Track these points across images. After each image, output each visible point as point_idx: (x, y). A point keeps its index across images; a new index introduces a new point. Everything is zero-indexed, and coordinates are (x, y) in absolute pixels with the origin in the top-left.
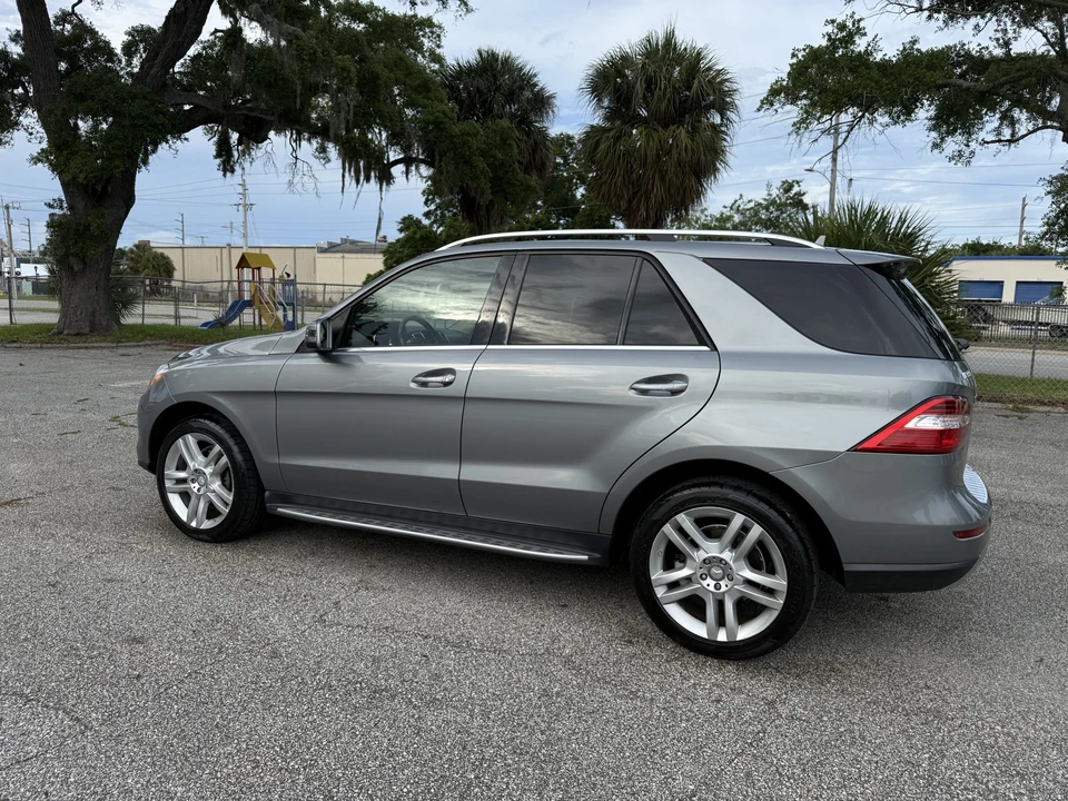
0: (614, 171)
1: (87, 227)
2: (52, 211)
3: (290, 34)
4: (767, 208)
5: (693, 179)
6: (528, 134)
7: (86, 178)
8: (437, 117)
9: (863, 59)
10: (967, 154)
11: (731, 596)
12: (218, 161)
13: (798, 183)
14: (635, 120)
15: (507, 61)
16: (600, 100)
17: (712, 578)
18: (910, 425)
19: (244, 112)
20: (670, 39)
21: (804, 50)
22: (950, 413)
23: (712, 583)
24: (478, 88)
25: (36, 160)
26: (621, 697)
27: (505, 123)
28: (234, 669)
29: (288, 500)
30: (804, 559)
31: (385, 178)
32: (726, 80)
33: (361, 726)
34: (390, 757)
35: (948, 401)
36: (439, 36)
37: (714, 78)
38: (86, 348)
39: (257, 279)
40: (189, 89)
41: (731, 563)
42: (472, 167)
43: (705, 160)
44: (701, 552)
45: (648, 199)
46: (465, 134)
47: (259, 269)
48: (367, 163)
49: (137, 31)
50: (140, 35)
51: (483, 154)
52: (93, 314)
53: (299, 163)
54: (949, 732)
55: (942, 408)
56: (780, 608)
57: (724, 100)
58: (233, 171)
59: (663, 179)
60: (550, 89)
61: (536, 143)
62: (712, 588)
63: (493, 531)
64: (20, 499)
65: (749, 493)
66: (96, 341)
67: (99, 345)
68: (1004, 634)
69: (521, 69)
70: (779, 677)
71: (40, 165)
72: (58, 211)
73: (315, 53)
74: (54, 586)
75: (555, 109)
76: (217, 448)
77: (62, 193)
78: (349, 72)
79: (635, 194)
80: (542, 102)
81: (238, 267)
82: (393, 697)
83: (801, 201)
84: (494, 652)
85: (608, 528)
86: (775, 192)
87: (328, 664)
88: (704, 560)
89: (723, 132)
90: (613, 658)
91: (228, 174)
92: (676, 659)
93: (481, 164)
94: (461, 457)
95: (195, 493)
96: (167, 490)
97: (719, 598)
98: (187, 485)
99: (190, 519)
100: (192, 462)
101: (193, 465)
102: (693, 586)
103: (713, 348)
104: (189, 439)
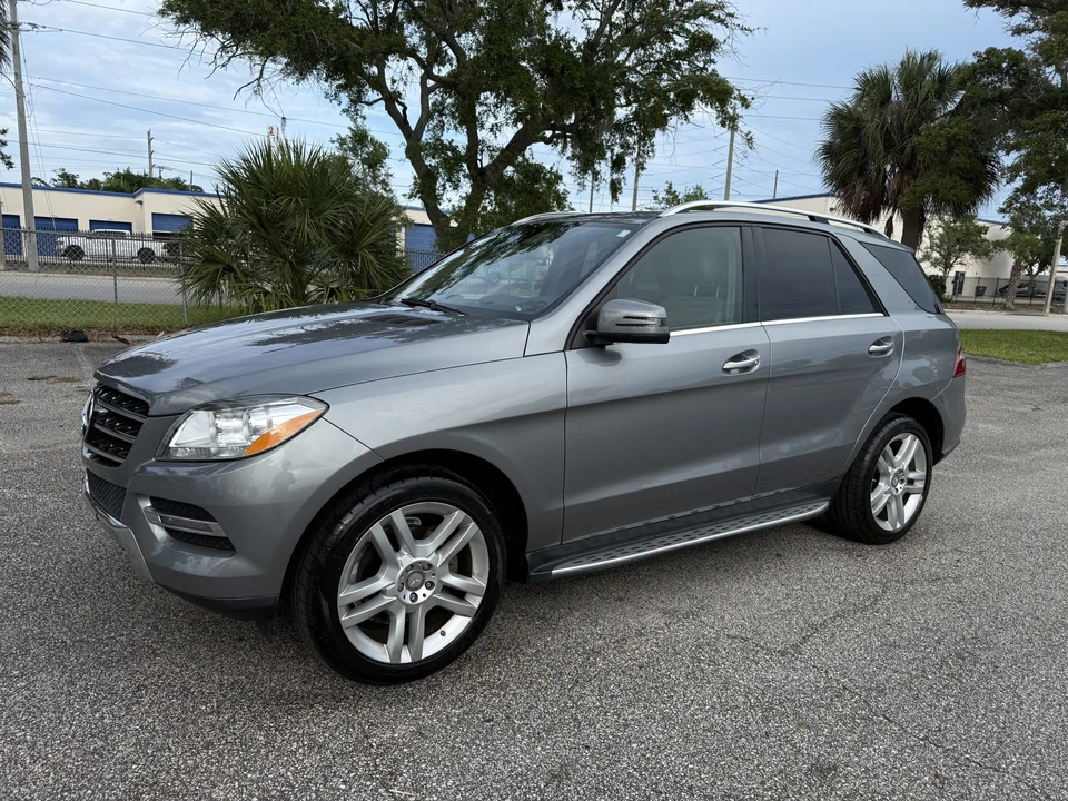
11: (902, 494)
41: (905, 471)
44: (892, 469)
56: (922, 491)
94: (759, 440)
95: (407, 605)
96: (344, 626)
97: (897, 497)
98: (387, 600)
99: (396, 653)
100: (402, 555)
101: (405, 560)
102: (886, 497)
103: (886, 314)
104: (398, 517)
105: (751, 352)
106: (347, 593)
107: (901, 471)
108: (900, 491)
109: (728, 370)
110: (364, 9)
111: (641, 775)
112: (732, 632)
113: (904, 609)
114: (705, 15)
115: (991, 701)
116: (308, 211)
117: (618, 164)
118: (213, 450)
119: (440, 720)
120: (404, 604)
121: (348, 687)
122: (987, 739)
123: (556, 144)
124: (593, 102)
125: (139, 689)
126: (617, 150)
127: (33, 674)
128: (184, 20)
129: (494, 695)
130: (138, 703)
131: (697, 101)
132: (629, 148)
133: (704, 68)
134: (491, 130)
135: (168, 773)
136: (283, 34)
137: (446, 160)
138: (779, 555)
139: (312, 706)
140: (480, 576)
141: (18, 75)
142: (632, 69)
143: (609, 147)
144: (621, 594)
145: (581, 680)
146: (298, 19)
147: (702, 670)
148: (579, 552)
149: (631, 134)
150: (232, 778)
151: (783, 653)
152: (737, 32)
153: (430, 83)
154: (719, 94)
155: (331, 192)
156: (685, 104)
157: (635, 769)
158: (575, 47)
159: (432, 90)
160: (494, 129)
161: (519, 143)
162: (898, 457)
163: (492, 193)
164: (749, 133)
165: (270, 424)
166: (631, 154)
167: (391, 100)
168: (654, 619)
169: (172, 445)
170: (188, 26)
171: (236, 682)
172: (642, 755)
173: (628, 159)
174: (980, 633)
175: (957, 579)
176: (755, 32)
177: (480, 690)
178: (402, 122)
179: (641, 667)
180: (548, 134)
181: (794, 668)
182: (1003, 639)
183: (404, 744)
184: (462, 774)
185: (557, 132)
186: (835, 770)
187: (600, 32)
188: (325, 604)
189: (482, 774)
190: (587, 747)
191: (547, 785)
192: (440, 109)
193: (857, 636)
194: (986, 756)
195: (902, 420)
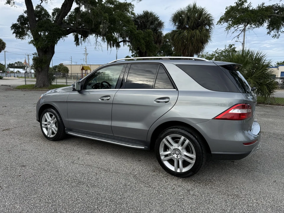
0: (179, 43)
1: (42, 60)
2: (34, 56)
3: (91, 8)
4: (225, 52)
5: (201, 44)
6: (157, 33)
7: (42, 47)
8: (131, 29)
9: (247, 9)
10: (278, 35)
11: (181, 159)
12: (75, 42)
13: (234, 45)
14: (185, 28)
15: (151, 14)
16: (175, 24)
17: (176, 154)
18: (231, 112)
19: (82, 29)
20: (194, 6)
21: (229, 7)
22: (243, 108)
23: (176, 156)
24: (143, 21)
25: (30, 43)
26: (146, 187)
27: (150, 30)
28: (45, 175)
29: (71, 130)
30: (200, 150)
31: (118, 46)
32: (210, 17)
33: (72, 192)
34: (76, 200)
35: (243, 105)
36: (133, 8)
37: (207, 16)
38: (42, 91)
39: (86, 73)
40: (69, 24)
41: (181, 150)
42: (140, 42)
43: (204, 39)
44: (173, 147)
45: (188, 50)
46: (138, 33)
47: (87, 70)
48: (113, 42)
49: (56, 9)
50: (56, 10)
51: (143, 39)
52: (44, 82)
53: (98, 43)
54: (239, 201)
55: (241, 107)
56: (194, 163)
57: (210, 22)
58: (79, 45)
59: (192, 44)
60: (163, 21)
61: (158, 36)
62: (176, 157)
63: (121, 140)
64: (10, 129)
65: (185, 130)
66: (44, 89)
67: (44, 90)
68: (266, 173)
69: (155, 16)
70: (194, 183)
71: (31, 44)
72: (35, 56)
73: (98, 13)
74: (9, 151)
75: (164, 26)
76: (54, 116)
77: (37, 51)
78: (106, 18)
79: (184, 49)
80: (160, 24)
81: (82, 70)
82: (83, 184)
83: (235, 50)
84: (116, 173)
85: (149, 140)
86: (227, 48)
87: (70, 174)
88: (174, 149)
89: (209, 31)
90: (148, 176)
91: (78, 46)
92: (166, 177)
93: (143, 41)
94: (112, 119)
96: (43, 127)
97: (178, 160)
99: (48, 135)
103: (177, 90)
108: (179, 157)
138: (139, 161)
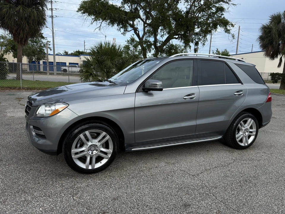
62: (245, 135)
76: (103, 134)
88: (244, 130)
95: (90, 155)
96: (73, 159)
97: (246, 137)
98: (85, 153)
99: (87, 166)
100: (89, 142)
101: (90, 144)
102: (242, 136)
103: (242, 84)
104: (87, 133)
105: (193, 94)
106: (74, 151)
107: (247, 129)
108: (247, 135)
109: (185, 99)
110: (129, 7)
111: (136, 201)
112: (182, 169)
113: (237, 167)
114: (222, 1)
115: (248, 193)
116: (110, 59)
117: (197, 44)
118: (44, 115)
119: (94, 183)
120: (90, 154)
121: (76, 174)
122: (240, 203)
123: (179, 39)
124: (188, 27)
125: (31, 170)
126: (197, 40)
127: (11, 165)
128: (84, 13)
129: (110, 179)
130: (29, 173)
131: (218, 26)
132: (200, 39)
133: (221, 17)
134: (161, 36)
135: (27, 188)
136: (105, 15)
137: (148, 45)
138: (208, 151)
139: (66, 177)
140: (111, 149)
141: (53, 28)
142: (200, 18)
143: (194, 39)
144: (157, 157)
145: (134, 177)
146: (109, 11)
147: (168, 178)
148: (142, 145)
149: (201, 36)
150: (40, 191)
151: (193, 176)
152: (232, 5)
153: (146, 25)
154: (225, 23)
155: (116, 54)
156: (215, 27)
157: (136, 200)
158: (183, 13)
159: (146, 27)
160: (162, 36)
161: (168, 40)
162: (246, 125)
163: (159, 53)
164: (233, 34)
165: (55, 109)
166: (201, 41)
167: (136, 30)
168: (163, 164)
169: (37, 113)
170: (85, 14)
171: (52, 170)
172: (139, 196)
173: (199, 43)
174: (257, 175)
175: (259, 161)
176: (237, 5)
177: (108, 177)
178: (138, 35)
179: (152, 175)
180: (177, 37)
181: (194, 180)
182: (263, 178)
183: (83, 188)
184: (92, 196)
185: (180, 36)
186: (190, 206)
187: (190, 8)
188: (68, 152)
189: (97, 196)
190: (126, 193)
191: (111, 201)
192: (149, 31)
193: (218, 173)
194: (237, 208)
195: (247, 114)
